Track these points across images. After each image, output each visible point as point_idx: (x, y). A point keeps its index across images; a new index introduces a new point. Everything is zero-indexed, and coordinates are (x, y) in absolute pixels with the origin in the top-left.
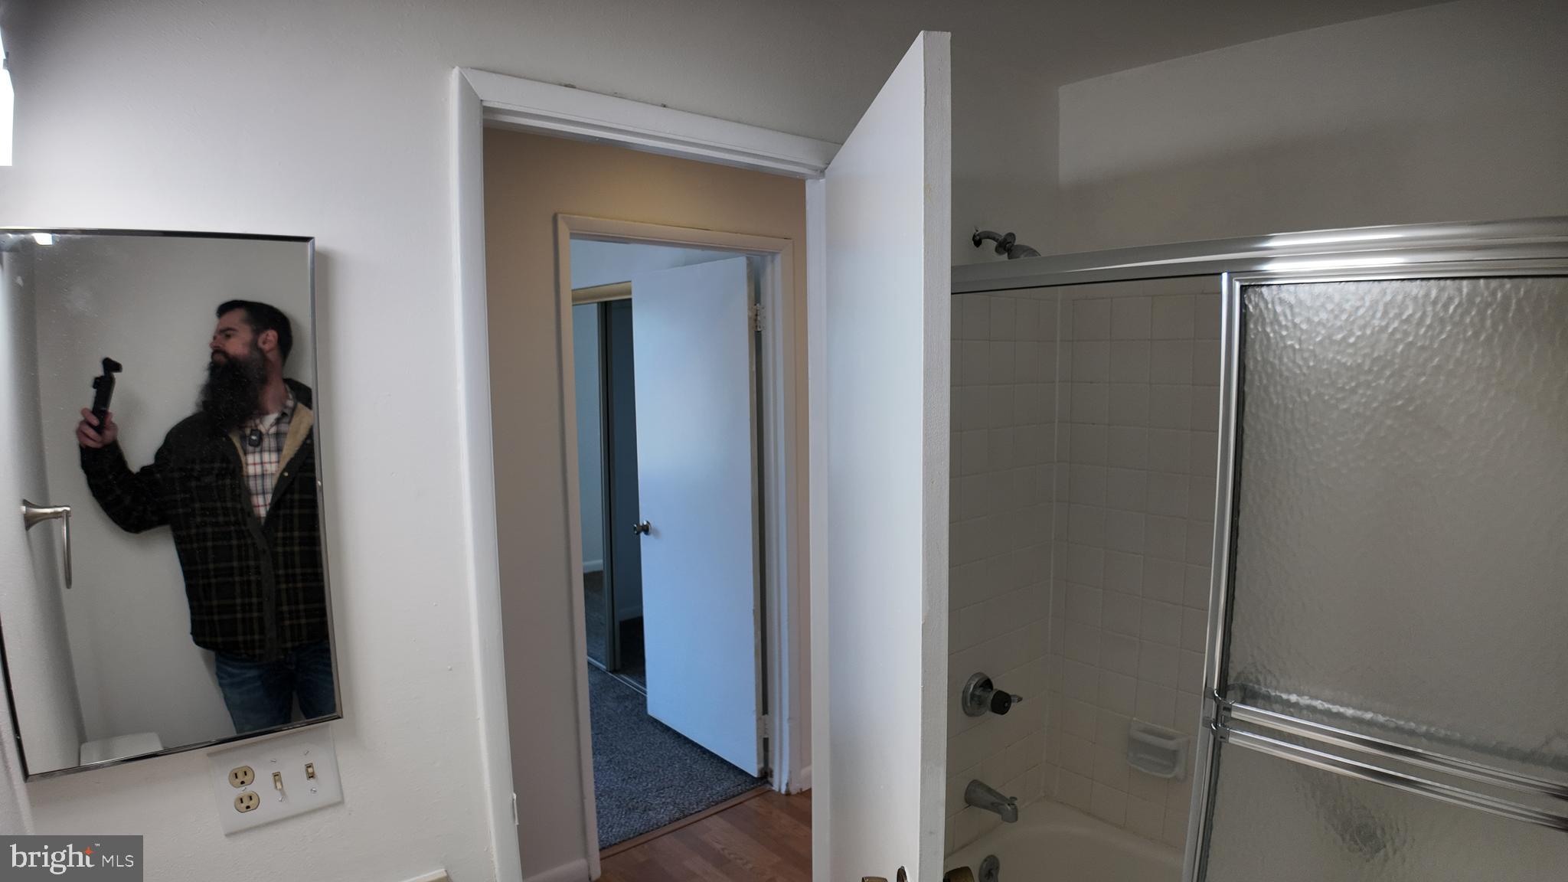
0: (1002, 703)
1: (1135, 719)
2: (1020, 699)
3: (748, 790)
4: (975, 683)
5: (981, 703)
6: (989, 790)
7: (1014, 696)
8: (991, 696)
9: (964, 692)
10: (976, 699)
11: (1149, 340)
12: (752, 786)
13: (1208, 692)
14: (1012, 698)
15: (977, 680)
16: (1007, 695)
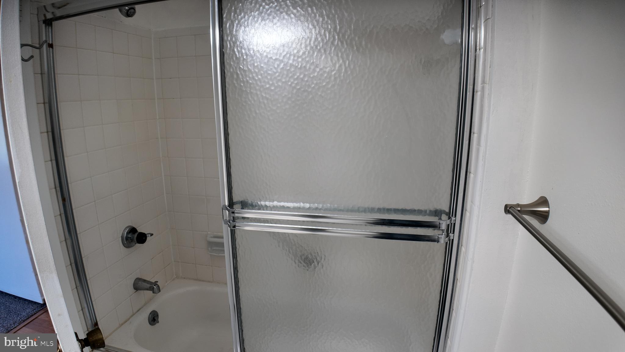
0: (142, 238)
1: (209, 233)
2: (152, 235)
3: (40, 311)
4: (126, 231)
5: (132, 240)
6: (145, 281)
7: (148, 234)
8: (136, 235)
9: (122, 237)
10: (129, 239)
11: (194, 56)
12: (41, 308)
13: (224, 208)
14: (147, 235)
15: (128, 229)
16: (144, 234)
